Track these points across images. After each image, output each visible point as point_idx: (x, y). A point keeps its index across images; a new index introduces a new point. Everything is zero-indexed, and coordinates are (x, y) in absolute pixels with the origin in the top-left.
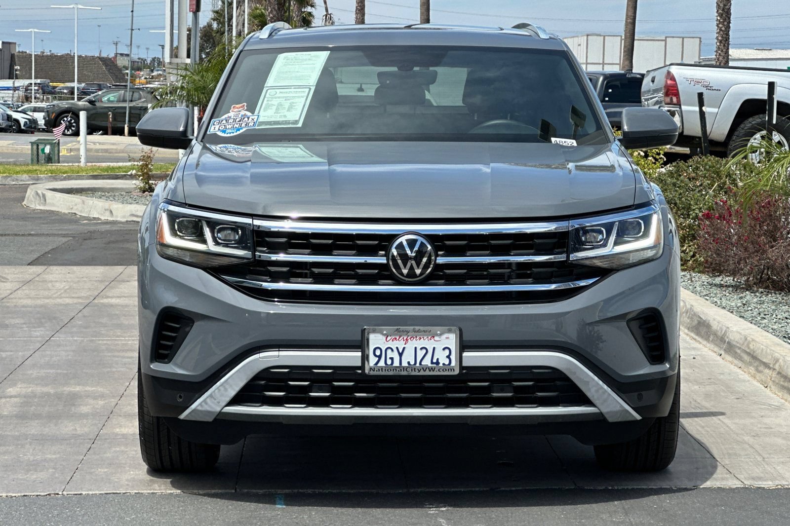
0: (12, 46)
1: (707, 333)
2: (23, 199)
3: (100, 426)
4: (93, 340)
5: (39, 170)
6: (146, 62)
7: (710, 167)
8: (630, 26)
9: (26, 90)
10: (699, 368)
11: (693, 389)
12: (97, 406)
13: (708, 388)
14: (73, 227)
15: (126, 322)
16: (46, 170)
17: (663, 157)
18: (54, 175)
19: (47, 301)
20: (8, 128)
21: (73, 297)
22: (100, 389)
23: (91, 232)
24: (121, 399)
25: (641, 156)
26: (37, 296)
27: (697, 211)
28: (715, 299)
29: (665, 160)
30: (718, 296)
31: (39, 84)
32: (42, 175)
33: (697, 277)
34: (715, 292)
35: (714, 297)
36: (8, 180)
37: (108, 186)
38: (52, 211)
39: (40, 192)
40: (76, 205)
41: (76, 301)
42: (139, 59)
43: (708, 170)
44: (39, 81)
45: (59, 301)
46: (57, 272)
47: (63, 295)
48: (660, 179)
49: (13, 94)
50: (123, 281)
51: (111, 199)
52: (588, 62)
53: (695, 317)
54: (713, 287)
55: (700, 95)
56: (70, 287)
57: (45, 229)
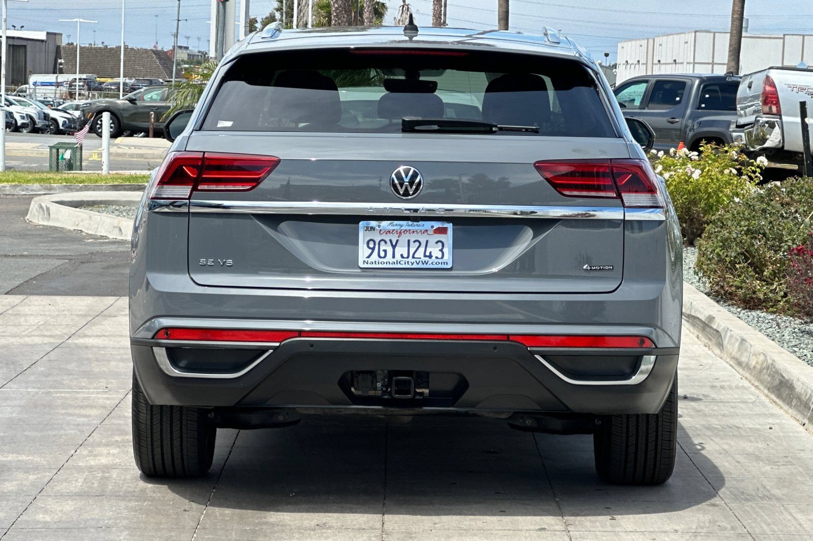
0: (57, 37)
1: (790, 397)
2: (26, 212)
3: (21, 509)
4: (50, 392)
5: (53, 178)
6: (206, 56)
7: (806, 191)
8: (737, 23)
9: (71, 85)
10: (775, 441)
11: (763, 470)
12: (25, 482)
13: (783, 469)
14: (75, 247)
15: (96, 370)
16: (61, 179)
17: (759, 175)
18: (68, 184)
19: (13, 340)
20: (45, 127)
21: (45, 336)
22: (37, 459)
23: (92, 253)
24: (59, 473)
25: (734, 174)
26: (3, 334)
27: (790, 243)
28: (805, 352)
29: (762, 179)
30: (809, 346)
31: (84, 79)
32: (55, 185)
33: (788, 322)
34: (806, 341)
35: (804, 349)
36: (17, 189)
37: (124, 199)
38: (56, 227)
39: (43, 205)
40: (82, 221)
41: (46, 340)
42: (199, 52)
43: (804, 195)
44: (84, 76)
45: (28, 340)
46: (37, 303)
47: (33, 333)
48: (747, 203)
49: (56, 90)
50: (110, 316)
51: (124, 214)
52: (696, 61)
53: (776, 376)
54: (805, 336)
55: (803, 105)
56: (46, 322)
57: (42, 248)
